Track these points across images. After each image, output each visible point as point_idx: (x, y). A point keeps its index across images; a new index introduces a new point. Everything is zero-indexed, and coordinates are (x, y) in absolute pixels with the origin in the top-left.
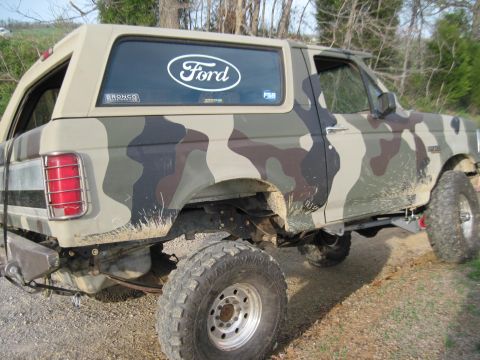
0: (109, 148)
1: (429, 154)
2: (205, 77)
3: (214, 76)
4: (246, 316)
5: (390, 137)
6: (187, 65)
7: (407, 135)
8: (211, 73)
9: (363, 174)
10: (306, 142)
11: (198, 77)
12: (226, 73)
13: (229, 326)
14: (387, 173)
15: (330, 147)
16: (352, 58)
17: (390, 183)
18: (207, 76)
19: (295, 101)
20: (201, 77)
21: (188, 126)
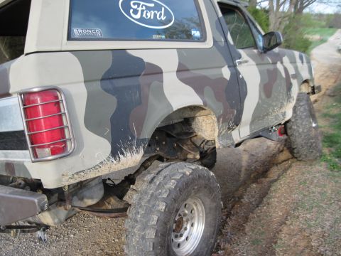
0: (85, 82)
1: (292, 80)
2: (149, 15)
3: (155, 15)
4: (192, 225)
5: (271, 67)
6: (134, 4)
7: (279, 66)
8: (153, 13)
9: (260, 97)
10: (226, 73)
11: (144, 15)
12: (163, 12)
13: (181, 236)
14: (273, 96)
15: (241, 76)
16: (239, 5)
17: (274, 104)
18: (150, 15)
19: (213, 38)
20: (147, 16)
21: (146, 60)
